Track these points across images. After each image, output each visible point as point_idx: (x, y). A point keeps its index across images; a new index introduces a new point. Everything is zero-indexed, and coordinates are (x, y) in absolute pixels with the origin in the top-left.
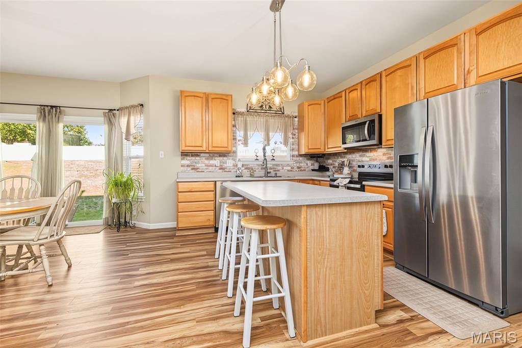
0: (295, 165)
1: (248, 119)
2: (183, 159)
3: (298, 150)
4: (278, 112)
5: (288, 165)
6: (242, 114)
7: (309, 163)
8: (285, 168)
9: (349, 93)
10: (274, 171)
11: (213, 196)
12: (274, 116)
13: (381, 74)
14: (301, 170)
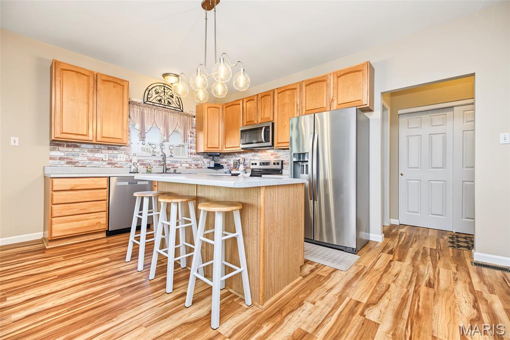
0: (193, 162)
1: (145, 111)
2: (51, 150)
3: (196, 149)
4: (177, 109)
5: (187, 162)
6: (138, 104)
7: (206, 161)
8: (183, 165)
9: (247, 102)
10: (173, 168)
11: (106, 194)
12: (173, 113)
13: (274, 91)
14: (198, 168)
